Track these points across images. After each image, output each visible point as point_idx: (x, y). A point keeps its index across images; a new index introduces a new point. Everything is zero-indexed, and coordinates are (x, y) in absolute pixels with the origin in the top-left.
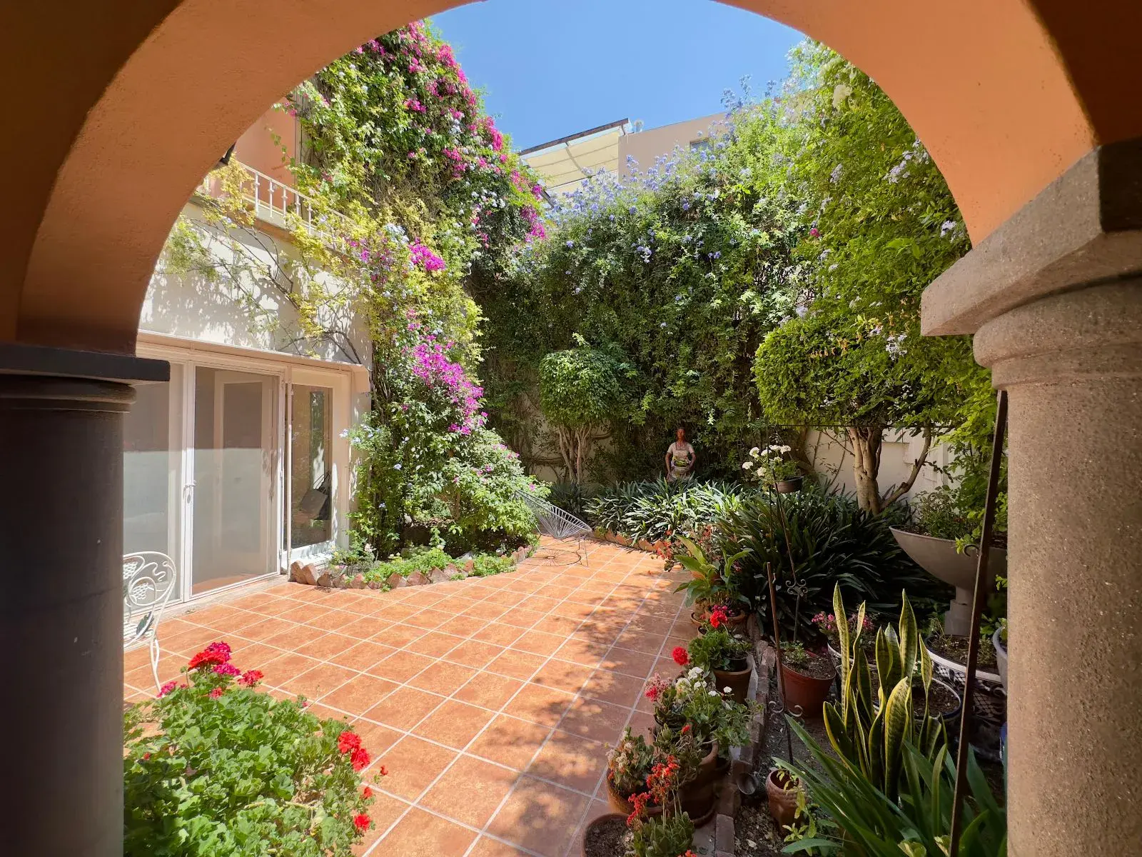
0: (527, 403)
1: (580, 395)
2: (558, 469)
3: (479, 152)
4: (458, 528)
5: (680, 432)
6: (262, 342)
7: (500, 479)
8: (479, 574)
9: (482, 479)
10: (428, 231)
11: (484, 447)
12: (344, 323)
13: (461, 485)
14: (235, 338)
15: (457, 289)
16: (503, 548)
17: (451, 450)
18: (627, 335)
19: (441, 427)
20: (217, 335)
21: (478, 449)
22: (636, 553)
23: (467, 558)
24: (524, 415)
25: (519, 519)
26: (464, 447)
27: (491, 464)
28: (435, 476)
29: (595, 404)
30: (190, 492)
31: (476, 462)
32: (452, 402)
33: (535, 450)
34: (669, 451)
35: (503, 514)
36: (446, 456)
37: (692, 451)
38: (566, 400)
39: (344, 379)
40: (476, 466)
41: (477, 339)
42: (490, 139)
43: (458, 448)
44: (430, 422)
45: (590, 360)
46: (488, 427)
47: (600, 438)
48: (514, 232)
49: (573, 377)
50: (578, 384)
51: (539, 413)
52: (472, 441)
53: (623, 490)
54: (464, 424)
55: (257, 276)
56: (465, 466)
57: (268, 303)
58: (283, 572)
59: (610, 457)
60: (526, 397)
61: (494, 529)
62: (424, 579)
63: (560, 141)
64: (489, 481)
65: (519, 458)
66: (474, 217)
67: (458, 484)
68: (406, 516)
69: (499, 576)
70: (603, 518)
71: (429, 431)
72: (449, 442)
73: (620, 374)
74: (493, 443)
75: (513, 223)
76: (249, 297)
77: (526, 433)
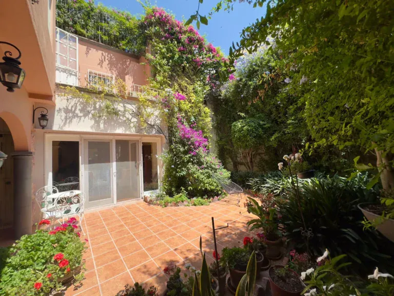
3: (207, 56)
6: (133, 131)
7: (207, 170)
8: (195, 205)
9: (200, 170)
10: (190, 88)
12: (158, 122)
14: (125, 130)
15: (202, 105)
16: (206, 196)
17: (189, 160)
19: (186, 153)
20: (120, 131)
26: (194, 159)
28: (184, 169)
29: (251, 140)
30: (115, 174)
32: (189, 143)
35: (207, 183)
36: (188, 162)
39: (159, 139)
42: (211, 50)
43: (192, 160)
44: (182, 151)
45: (248, 123)
49: (241, 130)
50: (243, 133)
54: (194, 151)
55: (131, 113)
56: (194, 166)
57: (134, 120)
58: (142, 198)
61: (203, 189)
62: (176, 204)
64: (202, 171)
66: (207, 79)
67: (191, 172)
69: (202, 206)
71: (182, 154)
72: (188, 157)
76: (128, 119)
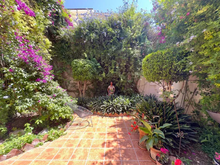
0: (66, 75)
1: (86, 72)
2: (76, 93)
4: (40, 121)
5: (111, 83)
7: (59, 99)
8: (50, 140)
9: (52, 100)
11: (52, 87)
13: (42, 103)
15: (41, 34)
17: (37, 89)
18: (98, 57)
21: (50, 88)
22: (104, 117)
23: (45, 132)
24: (65, 78)
25: (68, 113)
26: (44, 87)
27: (56, 94)
28: (28, 100)
29: (90, 75)
31: (49, 93)
32: (38, 69)
33: (69, 88)
34: (108, 88)
35: (61, 112)
36: (35, 91)
37: (114, 88)
38: (81, 73)
40: (49, 95)
41: (50, 53)
43: (40, 88)
44: (26, 77)
45: (88, 62)
46: (54, 80)
47: (89, 85)
48: (63, 25)
50: (85, 69)
51: (70, 77)
52: (47, 85)
53: (98, 99)
54: (44, 78)
56: (44, 95)
59: (91, 90)
60: (66, 73)
61: (57, 118)
63: (75, 9)
64: (55, 100)
65: (66, 91)
66: (49, 13)
67: (40, 103)
68: (17, 113)
70: (93, 108)
71: (25, 81)
72: (36, 85)
73: (97, 67)
74: (56, 86)
75: (62, 22)
77: (66, 83)
